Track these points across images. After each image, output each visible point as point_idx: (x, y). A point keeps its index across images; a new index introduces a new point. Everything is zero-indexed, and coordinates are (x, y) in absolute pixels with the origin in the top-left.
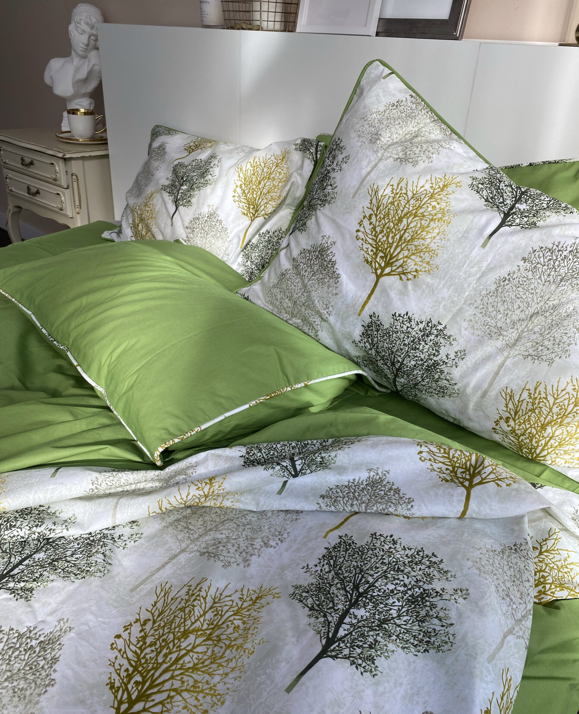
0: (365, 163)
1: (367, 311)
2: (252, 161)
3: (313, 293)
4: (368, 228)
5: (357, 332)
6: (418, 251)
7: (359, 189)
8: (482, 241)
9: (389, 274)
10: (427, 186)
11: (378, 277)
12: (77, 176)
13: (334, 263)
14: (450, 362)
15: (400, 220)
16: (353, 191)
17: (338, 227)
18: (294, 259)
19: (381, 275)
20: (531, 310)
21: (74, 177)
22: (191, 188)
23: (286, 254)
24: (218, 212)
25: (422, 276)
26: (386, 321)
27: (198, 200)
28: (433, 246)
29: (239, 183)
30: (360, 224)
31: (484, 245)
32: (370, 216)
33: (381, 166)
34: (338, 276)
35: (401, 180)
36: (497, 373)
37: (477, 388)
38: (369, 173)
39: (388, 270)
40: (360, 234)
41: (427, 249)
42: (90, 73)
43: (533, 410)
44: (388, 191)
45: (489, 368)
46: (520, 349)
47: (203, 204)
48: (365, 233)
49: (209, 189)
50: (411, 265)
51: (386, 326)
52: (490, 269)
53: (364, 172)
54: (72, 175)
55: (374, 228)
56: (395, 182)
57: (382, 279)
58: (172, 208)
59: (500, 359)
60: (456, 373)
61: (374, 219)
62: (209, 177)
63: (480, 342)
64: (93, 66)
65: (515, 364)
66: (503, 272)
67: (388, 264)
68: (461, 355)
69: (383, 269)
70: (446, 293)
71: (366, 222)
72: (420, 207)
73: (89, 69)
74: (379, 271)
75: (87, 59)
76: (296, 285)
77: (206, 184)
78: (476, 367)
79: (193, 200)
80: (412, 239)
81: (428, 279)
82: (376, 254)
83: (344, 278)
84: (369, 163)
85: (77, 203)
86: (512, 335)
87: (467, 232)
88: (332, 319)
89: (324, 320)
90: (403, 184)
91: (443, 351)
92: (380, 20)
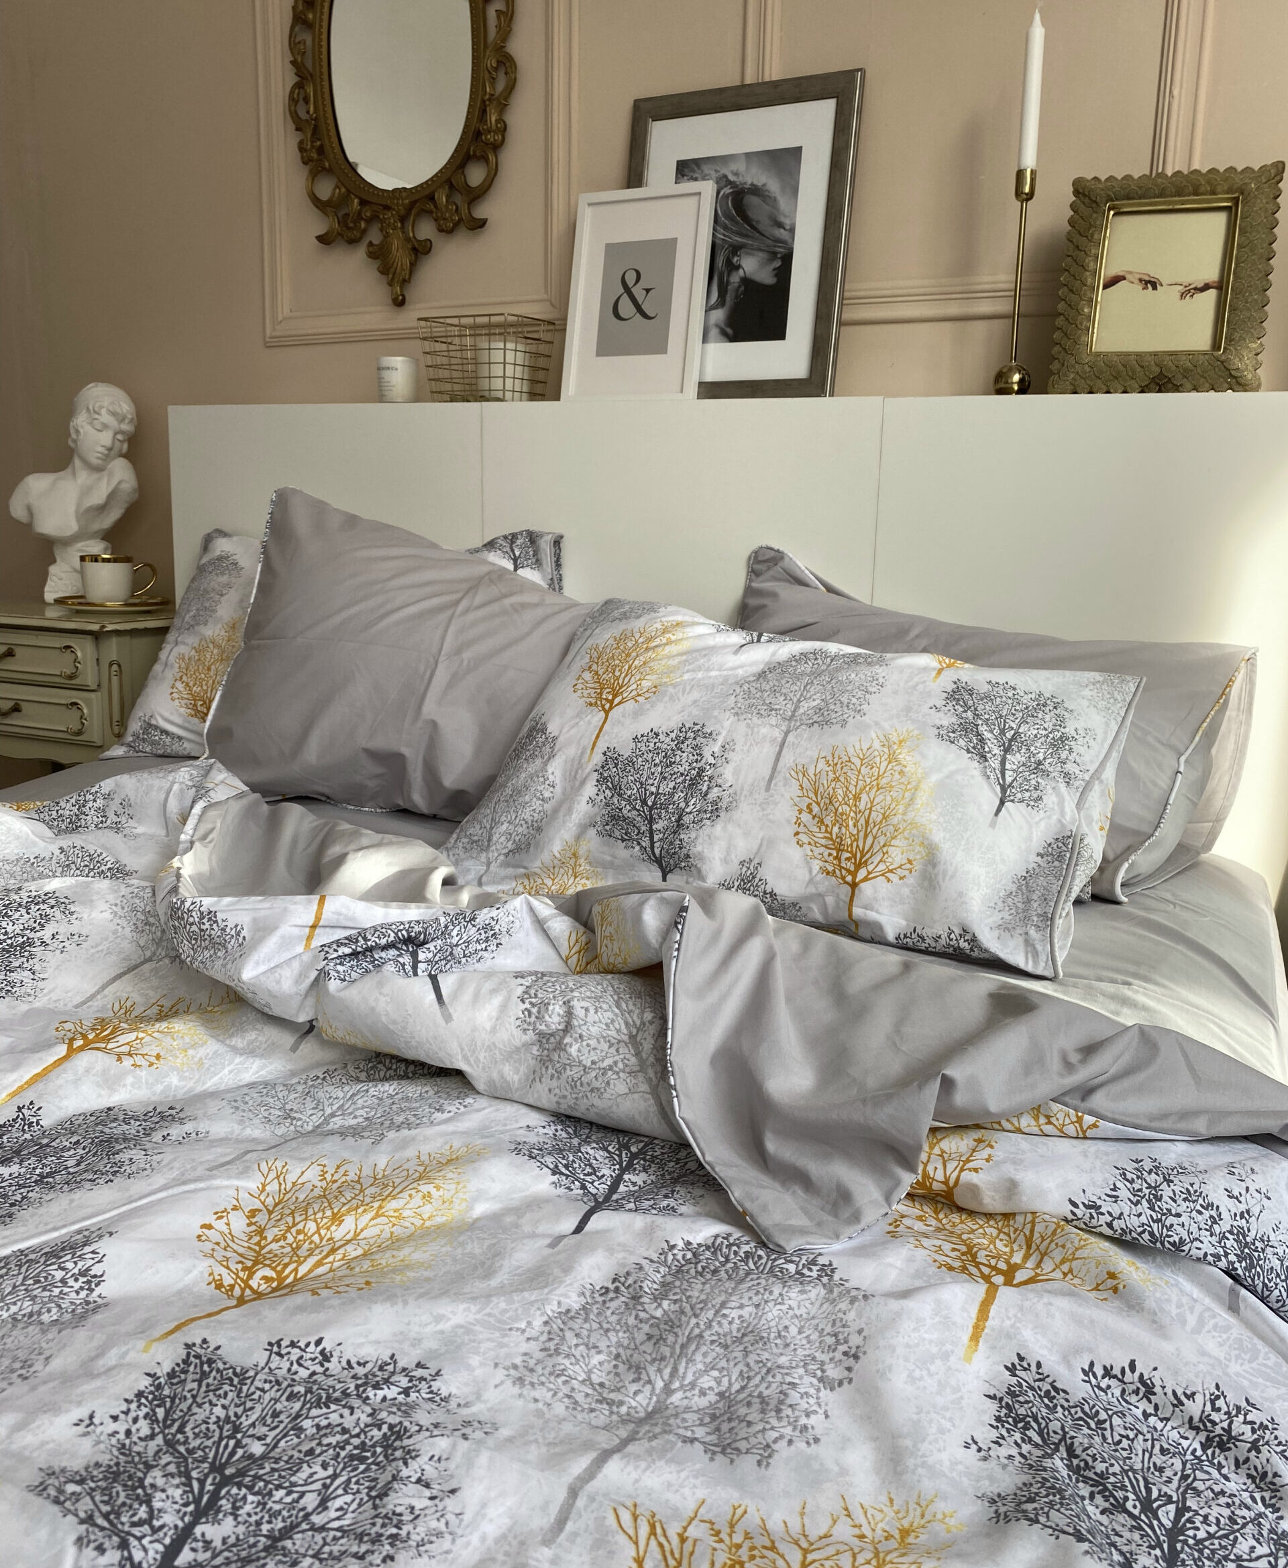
12: (119, 666)
21: (115, 667)
42: (112, 496)
54: (111, 665)
64: (120, 483)
73: (110, 490)
75: (105, 473)
85: (116, 717)
92: (701, 384)
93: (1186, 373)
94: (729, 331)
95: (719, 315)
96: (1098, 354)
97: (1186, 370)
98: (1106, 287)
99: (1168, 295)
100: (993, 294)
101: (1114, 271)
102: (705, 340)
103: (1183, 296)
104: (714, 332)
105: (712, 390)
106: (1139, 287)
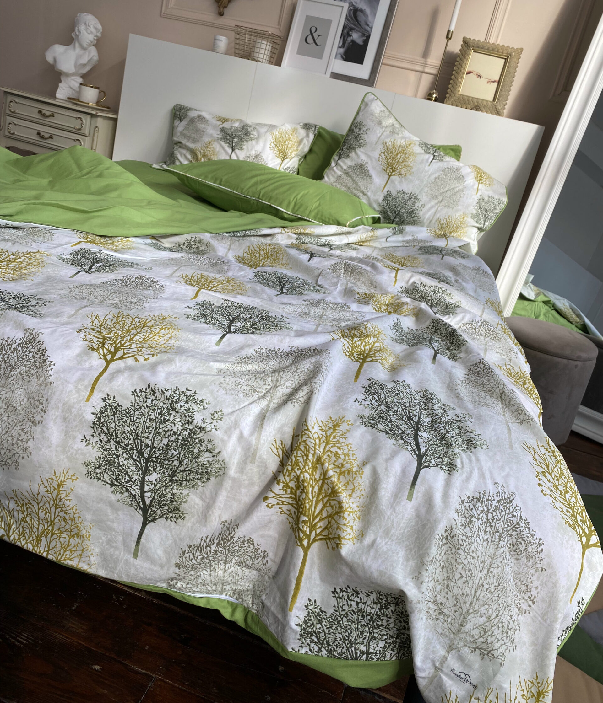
0: (378, 132)
1: (386, 190)
2: (278, 130)
3: (359, 183)
4: (384, 157)
5: (381, 199)
6: (405, 166)
7: (377, 142)
8: (428, 164)
9: (394, 175)
10: (404, 143)
11: (390, 176)
13: (368, 171)
14: (419, 209)
15: (397, 154)
16: (375, 143)
17: (369, 156)
18: (345, 170)
19: (391, 175)
20: (446, 189)
21: (97, 129)
22: (241, 140)
23: (337, 168)
24: (261, 154)
25: (408, 176)
26: (394, 194)
27: (247, 147)
28: (411, 165)
29: (273, 141)
30: (380, 155)
31: (429, 165)
32: (384, 152)
33: (385, 134)
34: (371, 176)
35: (395, 140)
36: (435, 213)
37: (428, 219)
38: (381, 136)
39: (393, 173)
40: (380, 159)
41: (409, 166)
42: (89, 61)
43: (447, 227)
44: (390, 143)
45: (433, 211)
46: (443, 203)
47: (252, 149)
48: (382, 159)
49: (254, 142)
50: (403, 172)
52: (432, 174)
53: (379, 135)
54: (95, 128)
55: (386, 157)
56: (392, 140)
57: (391, 177)
58: (230, 151)
59: (436, 207)
60: (421, 213)
61: (386, 153)
62: (251, 136)
63: (430, 201)
64: (93, 56)
65: (441, 209)
66: (436, 175)
67: (393, 171)
68: (423, 206)
69: (392, 173)
70: (417, 182)
71: (382, 155)
72: (404, 150)
73: (90, 58)
75: (88, 51)
76: (348, 181)
77: (251, 139)
78: (428, 211)
79: (244, 147)
80: (403, 162)
81: (410, 177)
82: (388, 167)
83: (374, 176)
84: (380, 132)
85: (94, 148)
86: (440, 198)
87: (422, 160)
88: (369, 194)
89: (364, 194)
90: (395, 141)
91: (416, 205)
92: (332, 73)
93: (484, 107)
94: (344, 57)
95: (342, 50)
96: (461, 95)
97: (485, 106)
98: (467, 74)
99: (484, 81)
100: (432, 66)
101: (470, 70)
102: (335, 58)
103: (488, 82)
104: (339, 56)
105: (335, 76)
106: (476, 76)
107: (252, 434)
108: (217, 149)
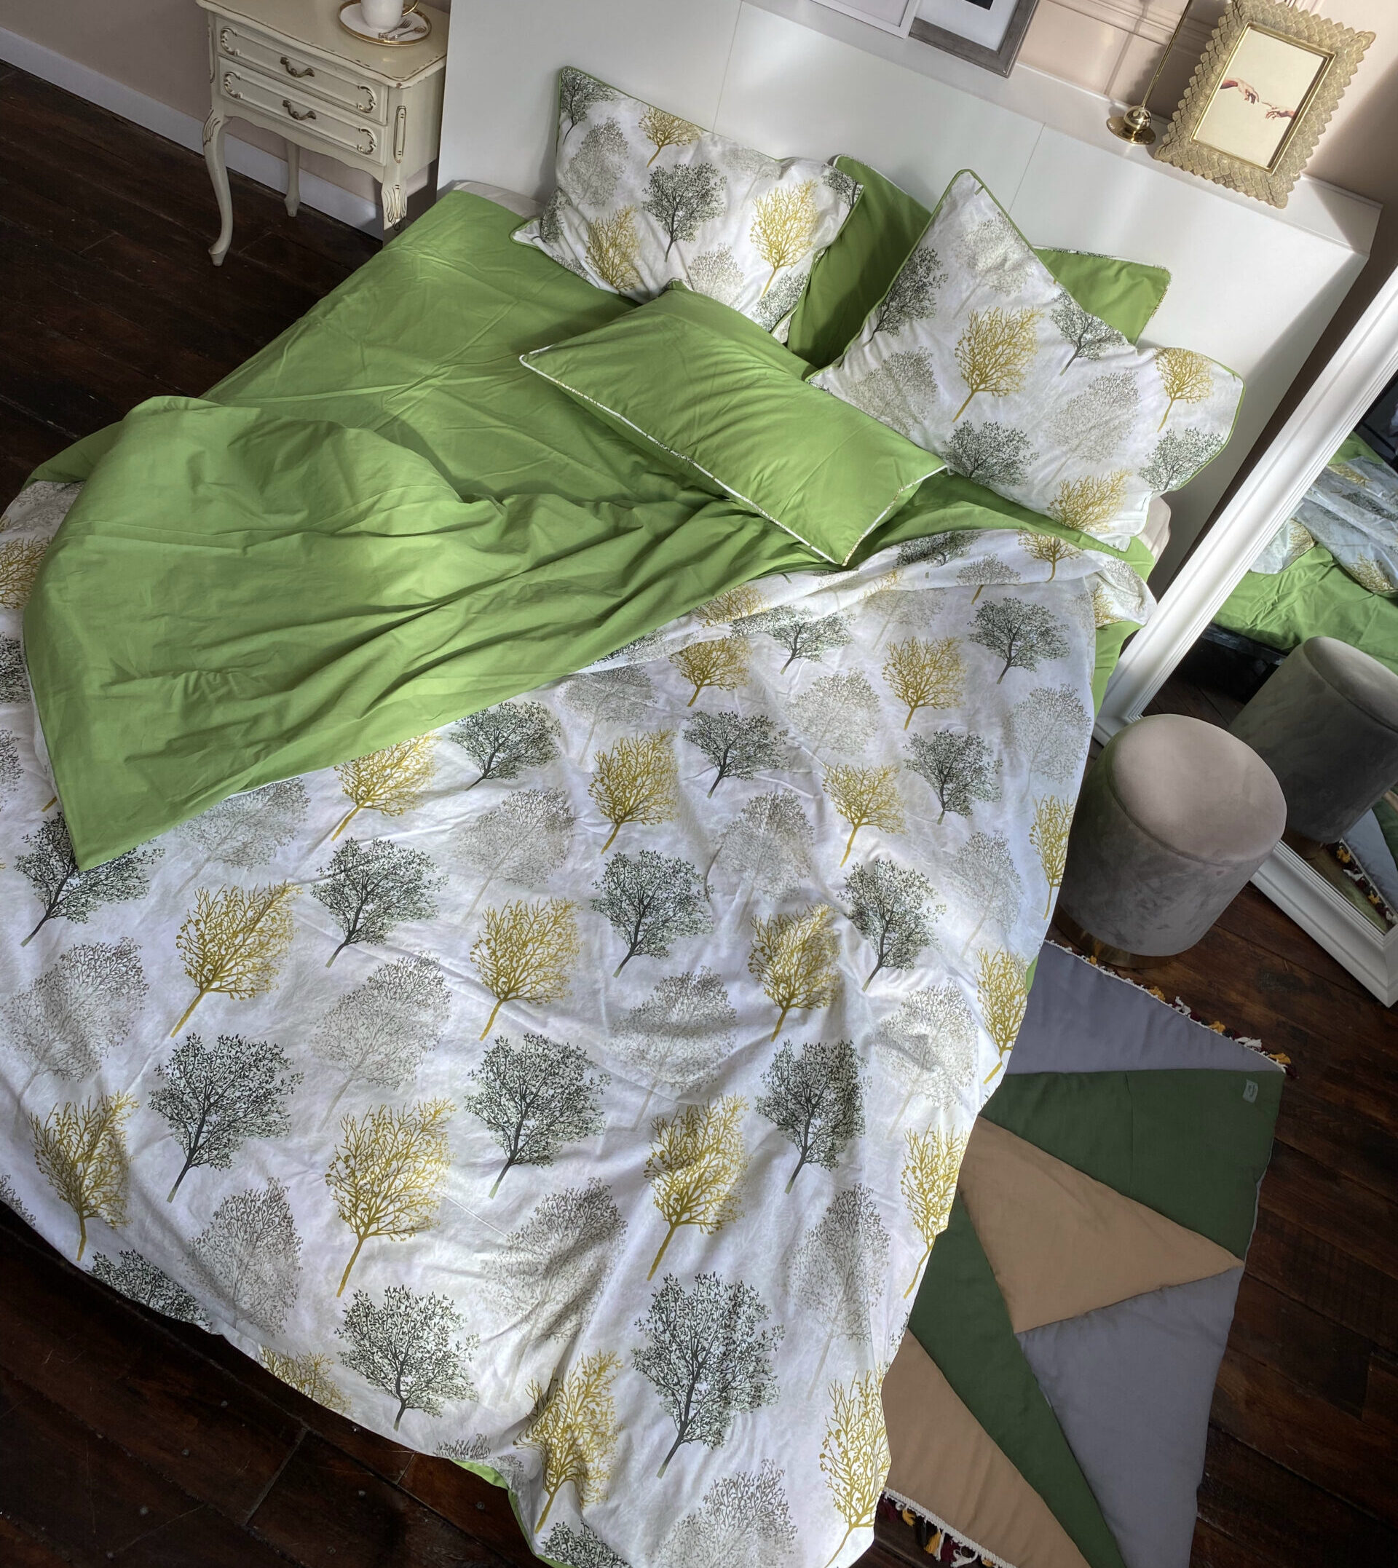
0: (964, 287)
1: (961, 419)
2: (773, 193)
3: (909, 398)
4: (967, 348)
5: (949, 435)
6: (1009, 374)
7: (959, 311)
8: (1060, 371)
9: (983, 390)
10: (1018, 316)
11: (974, 392)
12: (405, 110)
13: (931, 374)
14: (1026, 462)
15: (996, 346)
16: (953, 313)
17: (937, 342)
18: (885, 361)
19: (977, 390)
20: (1090, 425)
21: (402, 111)
22: (691, 215)
23: (871, 350)
24: (732, 253)
25: (1012, 394)
26: (977, 429)
27: (703, 234)
28: (1023, 371)
29: (758, 220)
30: (960, 343)
31: (1062, 374)
32: (970, 338)
33: (979, 292)
34: (935, 386)
35: (998, 309)
36: (1060, 469)
37: (1043, 479)
38: (968, 298)
39: (982, 386)
40: (959, 353)
41: (1018, 373)
43: (1082, 496)
44: (986, 318)
45: (1056, 465)
46: (1079, 452)
47: (712, 241)
48: (964, 352)
49: (717, 221)
50: (1003, 385)
51: (977, 431)
52: (1065, 393)
53: (964, 296)
54: (399, 108)
55: (973, 350)
56: (992, 310)
57: (977, 394)
58: (666, 240)
59: (1064, 460)
60: (1029, 469)
61: (972, 342)
62: (714, 204)
63: (1051, 448)
65: (1074, 463)
66: (1074, 396)
67: (983, 381)
68: (1036, 456)
69: (978, 385)
70: (1029, 409)
71: (965, 343)
72: (1013, 337)
74: (975, 387)
76: (889, 388)
77: (713, 214)
78: (1045, 465)
79: (697, 233)
80: (1006, 364)
81: (1017, 398)
82: (973, 372)
83: (941, 388)
84: (969, 286)
85: (399, 149)
86: (1076, 442)
87: (1050, 361)
88: (926, 423)
89: (916, 420)
90: (999, 313)
91: (1021, 453)
92: (916, 20)
93: (1244, 178)
96: (1196, 142)
98: (1223, 87)
99: (1260, 109)
101: (1233, 78)
105: (923, 31)
106: (1244, 96)
107: (506, 1375)
108: (641, 234)
